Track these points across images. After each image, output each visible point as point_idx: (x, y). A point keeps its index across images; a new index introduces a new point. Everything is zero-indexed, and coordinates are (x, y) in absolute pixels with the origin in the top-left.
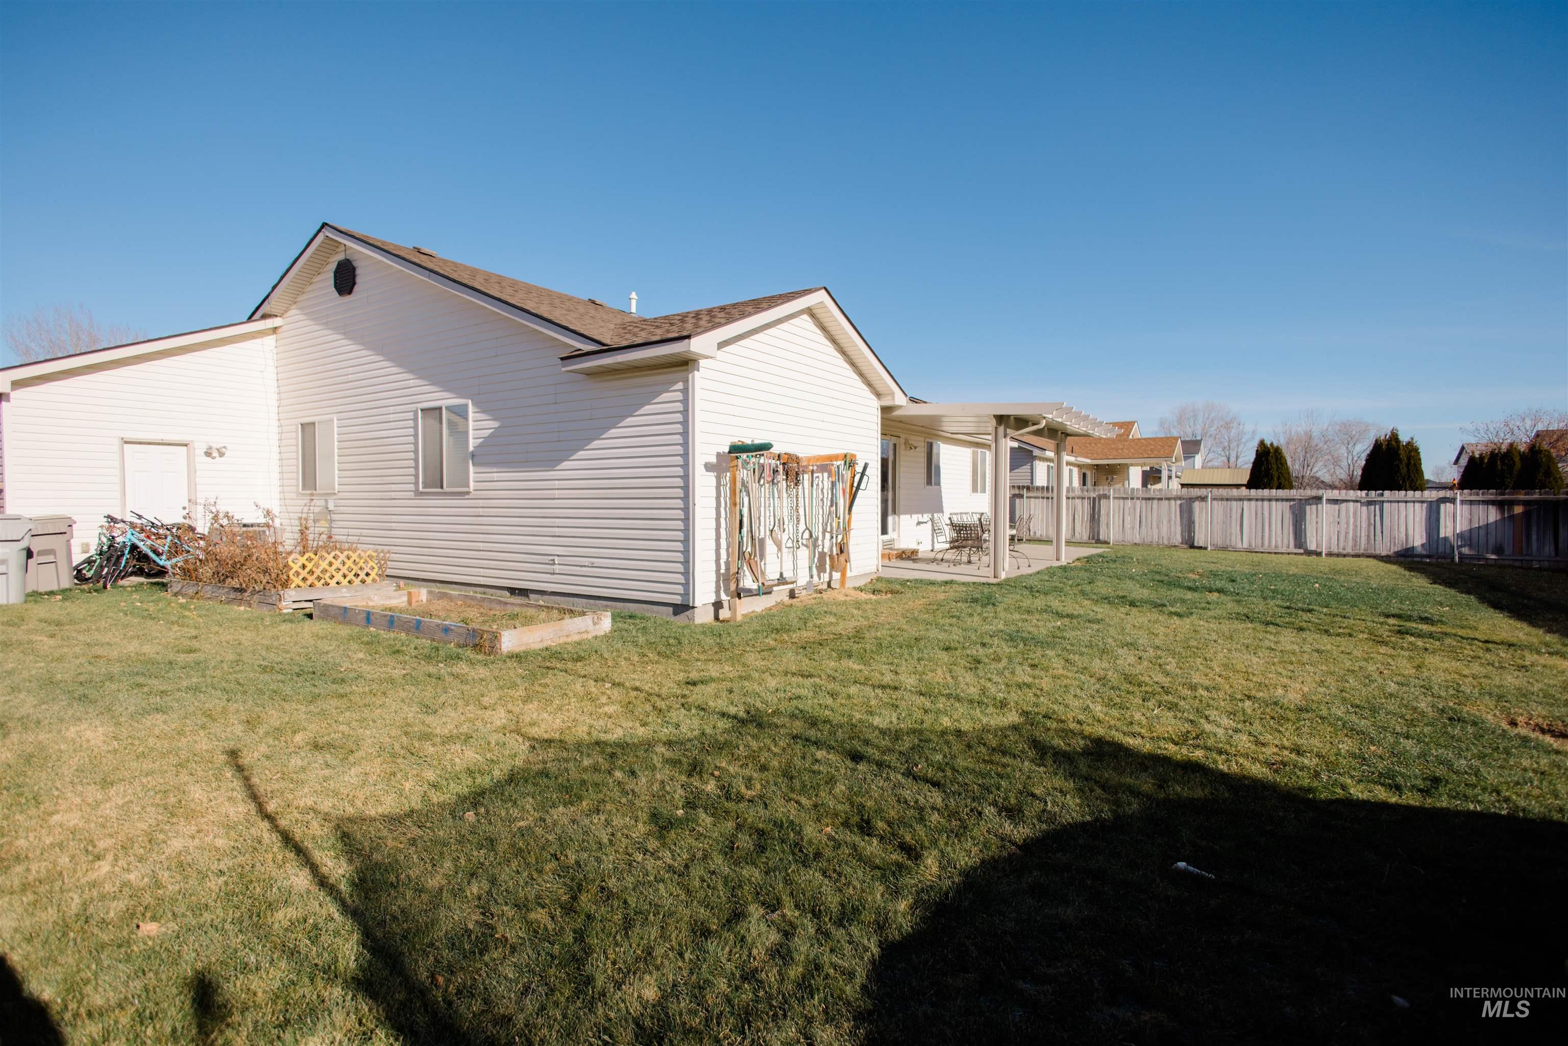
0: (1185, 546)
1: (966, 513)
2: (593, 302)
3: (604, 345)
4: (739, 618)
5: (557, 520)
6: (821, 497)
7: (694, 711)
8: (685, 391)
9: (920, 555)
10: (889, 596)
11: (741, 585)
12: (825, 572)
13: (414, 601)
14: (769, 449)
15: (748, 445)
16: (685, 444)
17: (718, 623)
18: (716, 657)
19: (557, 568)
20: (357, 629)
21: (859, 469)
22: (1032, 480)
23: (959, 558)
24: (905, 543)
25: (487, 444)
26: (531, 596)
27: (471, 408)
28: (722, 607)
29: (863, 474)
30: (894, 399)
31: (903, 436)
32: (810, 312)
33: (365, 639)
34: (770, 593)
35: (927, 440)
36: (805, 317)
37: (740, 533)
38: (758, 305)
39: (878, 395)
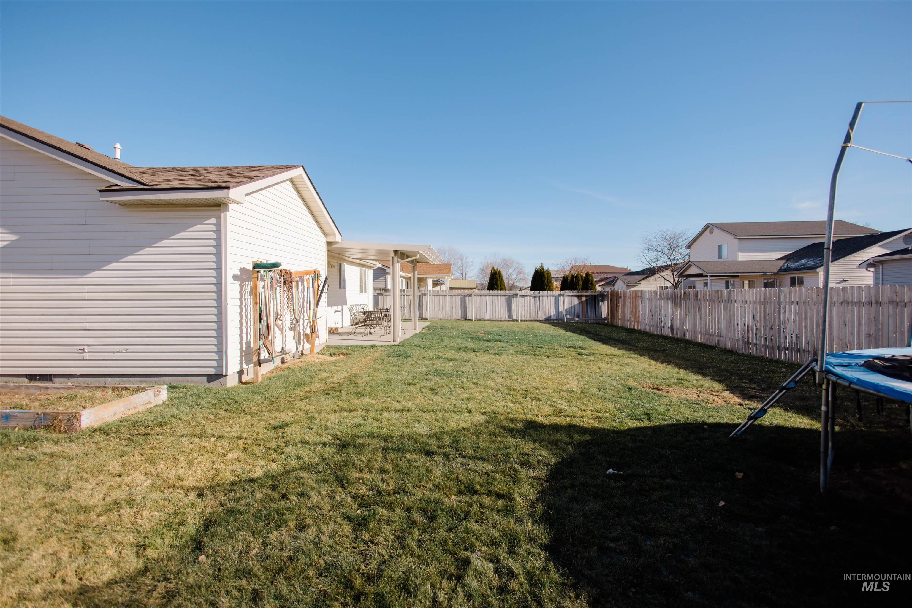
0: (463, 319)
1: (358, 305)
3: (144, 185)
4: (260, 379)
5: (87, 317)
7: (299, 446)
8: (218, 225)
9: (339, 331)
10: (342, 357)
11: (260, 357)
14: (279, 266)
15: (264, 264)
16: (218, 262)
17: (243, 386)
18: (269, 409)
19: (87, 355)
21: (321, 281)
22: (386, 285)
23: (364, 332)
24: (331, 324)
26: (56, 380)
28: (243, 374)
29: (325, 283)
30: (335, 238)
32: (292, 181)
35: (340, 262)
36: (289, 184)
39: (325, 235)
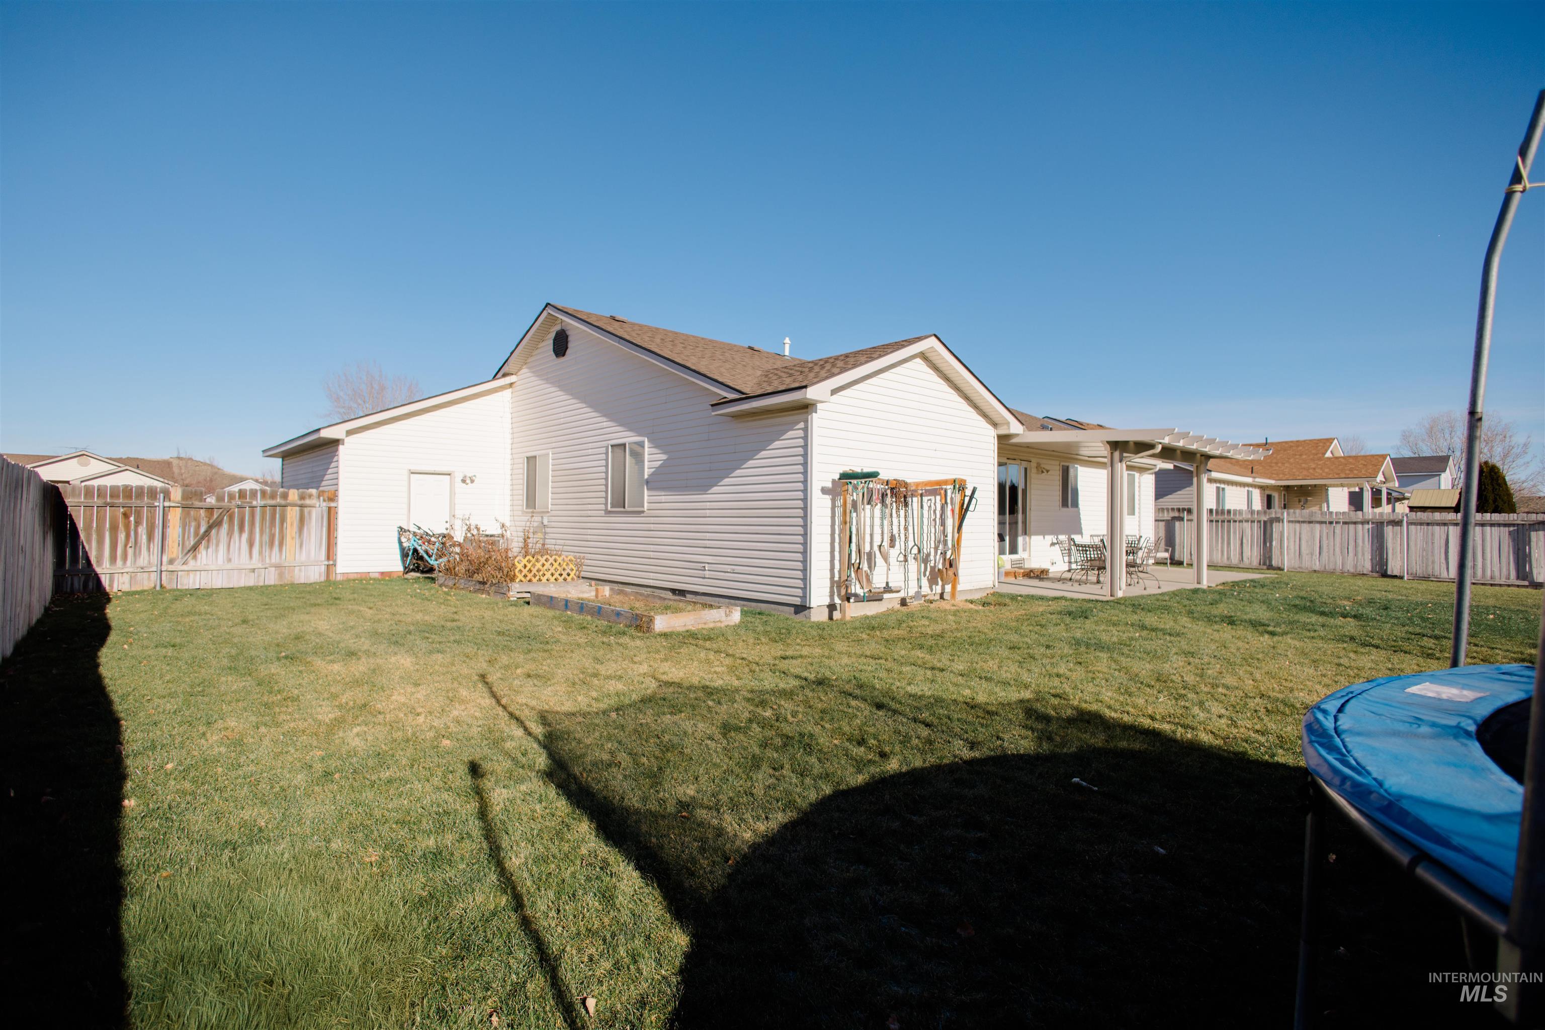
0: (1375, 574)
2: (751, 348)
3: (743, 393)
4: (848, 618)
5: (708, 534)
6: (933, 517)
8: (806, 430)
9: (1051, 575)
10: (997, 608)
11: (849, 591)
12: (937, 584)
13: (600, 595)
14: (876, 476)
15: (858, 473)
16: (805, 473)
17: (831, 622)
19: (707, 574)
20: (558, 612)
21: (968, 492)
23: (1084, 577)
24: (1035, 563)
25: (658, 473)
26: (688, 595)
27: (647, 444)
28: (836, 610)
29: (971, 497)
30: (1010, 428)
31: (1034, 461)
32: (923, 356)
33: (563, 619)
34: (881, 600)
35: (1062, 463)
36: (918, 360)
37: (850, 546)
38: (872, 354)
39: (995, 425)
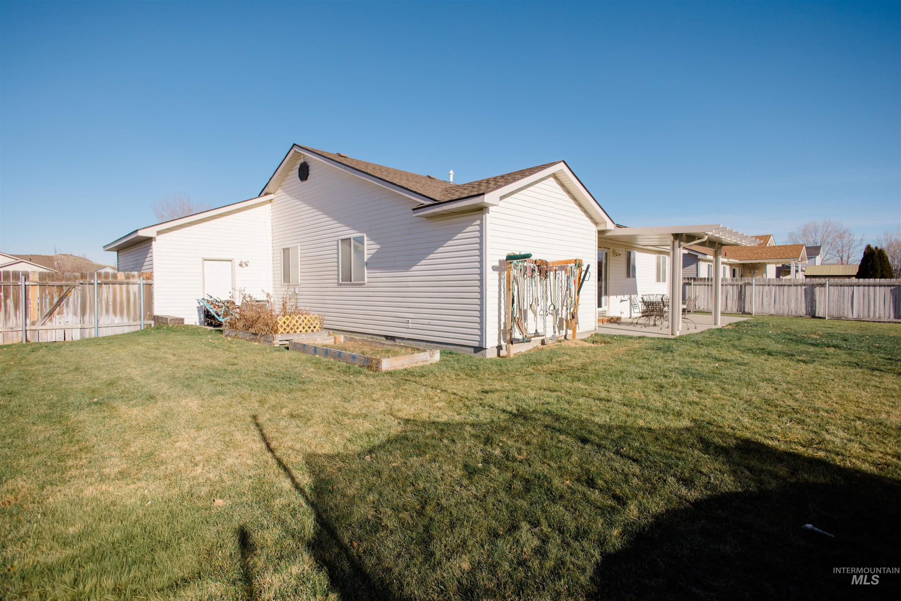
0: (809, 317)
1: (652, 295)
2: (429, 177)
3: (436, 200)
4: (512, 355)
5: (410, 299)
6: (560, 285)
7: (487, 408)
8: (481, 225)
9: (622, 321)
10: (603, 345)
11: (513, 337)
12: (563, 329)
13: (337, 342)
14: (529, 257)
15: (517, 255)
16: (481, 256)
17: (500, 358)
18: (499, 377)
19: (410, 325)
20: (310, 356)
21: (584, 268)
22: (697, 274)
23: (648, 322)
24: (613, 313)
25: (374, 257)
26: (397, 340)
27: (366, 238)
28: (502, 349)
29: (586, 271)
30: (606, 226)
31: (612, 248)
32: (554, 176)
33: (314, 361)
34: (530, 341)
35: (627, 250)
36: (552, 179)
37: (513, 306)
38: (523, 174)
39: (596, 224)
